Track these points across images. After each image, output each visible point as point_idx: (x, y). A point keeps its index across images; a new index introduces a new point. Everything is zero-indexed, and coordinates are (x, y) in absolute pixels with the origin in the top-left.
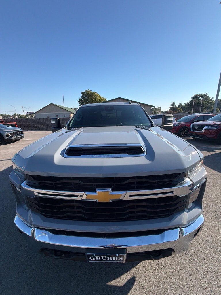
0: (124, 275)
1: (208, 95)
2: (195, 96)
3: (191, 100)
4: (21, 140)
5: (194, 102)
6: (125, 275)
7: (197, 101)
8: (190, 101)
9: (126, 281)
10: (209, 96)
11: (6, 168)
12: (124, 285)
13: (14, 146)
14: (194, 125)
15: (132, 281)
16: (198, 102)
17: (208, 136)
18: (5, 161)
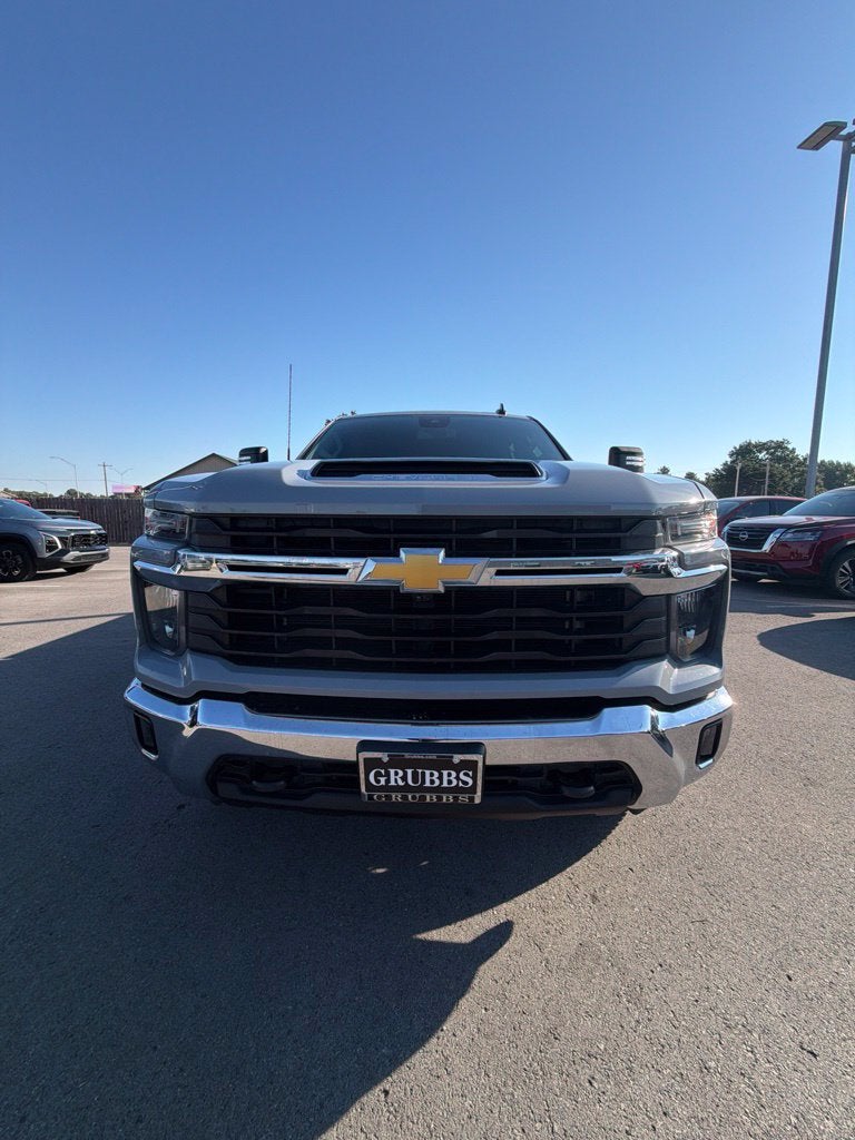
0: (476, 917)
1: (790, 447)
2: (741, 447)
3: (729, 460)
4: (96, 567)
5: (738, 468)
6: (478, 918)
7: (750, 463)
8: (725, 464)
9: (481, 932)
10: (794, 449)
11: (43, 642)
12: (474, 942)
13: (70, 585)
14: (734, 528)
15: (503, 932)
16: (755, 469)
17: (785, 565)
18: (38, 624)
